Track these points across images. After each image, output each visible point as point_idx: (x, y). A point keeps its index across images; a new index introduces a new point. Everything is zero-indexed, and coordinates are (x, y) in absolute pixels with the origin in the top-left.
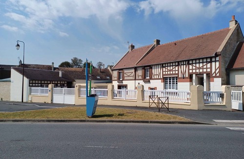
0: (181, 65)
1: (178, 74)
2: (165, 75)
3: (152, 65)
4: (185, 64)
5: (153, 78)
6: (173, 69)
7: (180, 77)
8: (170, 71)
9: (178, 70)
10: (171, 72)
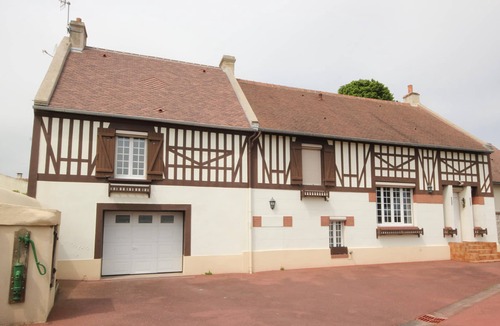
0: (424, 158)
1: (416, 181)
2: (381, 179)
3: (334, 140)
4: (432, 158)
5: (339, 184)
6: (403, 164)
7: (421, 188)
8: (395, 169)
9: (417, 171)
10: (399, 174)
